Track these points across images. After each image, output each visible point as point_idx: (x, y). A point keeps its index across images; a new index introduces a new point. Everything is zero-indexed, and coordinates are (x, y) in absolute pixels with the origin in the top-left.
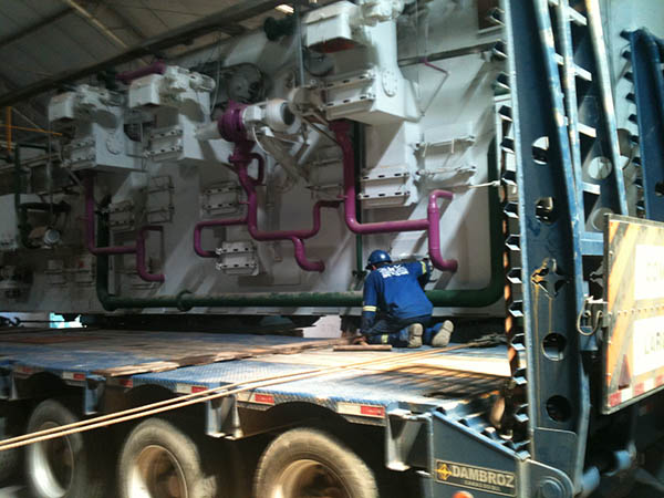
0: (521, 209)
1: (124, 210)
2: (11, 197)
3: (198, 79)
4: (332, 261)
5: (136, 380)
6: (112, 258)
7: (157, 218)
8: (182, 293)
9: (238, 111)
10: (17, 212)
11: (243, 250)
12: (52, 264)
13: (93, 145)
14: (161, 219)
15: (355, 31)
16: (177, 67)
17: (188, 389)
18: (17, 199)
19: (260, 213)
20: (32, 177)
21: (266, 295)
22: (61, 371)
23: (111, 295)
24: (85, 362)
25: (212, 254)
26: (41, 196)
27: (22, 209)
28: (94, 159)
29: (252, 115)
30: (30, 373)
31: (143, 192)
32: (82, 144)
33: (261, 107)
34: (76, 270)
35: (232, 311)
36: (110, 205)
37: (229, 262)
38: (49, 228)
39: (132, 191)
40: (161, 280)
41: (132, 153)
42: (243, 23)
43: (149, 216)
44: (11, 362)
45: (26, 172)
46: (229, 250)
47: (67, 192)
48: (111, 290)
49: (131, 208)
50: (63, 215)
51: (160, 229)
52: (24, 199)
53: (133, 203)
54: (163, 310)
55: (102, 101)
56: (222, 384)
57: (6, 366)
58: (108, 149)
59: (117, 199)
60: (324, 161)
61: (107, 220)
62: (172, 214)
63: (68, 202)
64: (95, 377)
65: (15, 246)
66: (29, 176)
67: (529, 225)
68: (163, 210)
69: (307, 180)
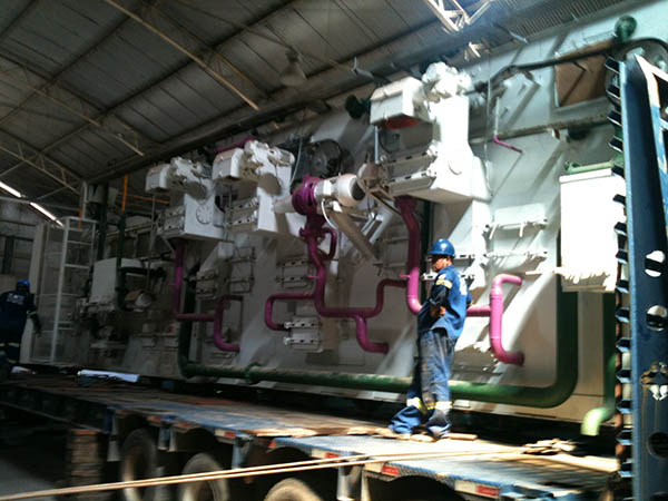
0: (633, 314)
1: (210, 279)
2: (114, 260)
3: (278, 154)
5: (279, 442)
6: (196, 325)
7: (237, 288)
8: (252, 365)
9: (311, 185)
10: (117, 275)
11: (309, 325)
12: (146, 328)
13: (184, 215)
14: (241, 289)
15: (418, 108)
16: (256, 142)
17: (322, 455)
18: (119, 263)
19: (327, 290)
20: (138, 244)
21: (327, 373)
22: (215, 428)
23: (191, 362)
24: (234, 422)
25: (281, 327)
26: (142, 261)
27: (122, 273)
28: (183, 228)
29: (322, 189)
30: (188, 428)
31: (228, 263)
32: (174, 213)
33: (333, 182)
34: (164, 334)
35: (297, 388)
36: (198, 273)
37: (297, 337)
38: (142, 292)
39: (218, 261)
40: (237, 350)
41: (219, 224)
42: (329, 102)
43: (232, 286)
44: (172, 417)
45: (134, 239)
46: (298, 325)
47: (164, 259)
48: (193, 357)
49: (215, 277)
50: (160, 280)
51: (241, 299)
52: (126, 263)
53: (217, 272)
54: (236, 381)
55: (195, 174)
56: (354, 454)
57: (168, 421)
58: (198, 219)
59: (204, 269)
60: (394, 239)
61: (194, 287)
62: (252, 285)
63: (165, 269)
64: (244, 436)
65: (112, 308)
66: (135, 242)
67: (640, 330)
68: (243, 281)
69: (377, 257)
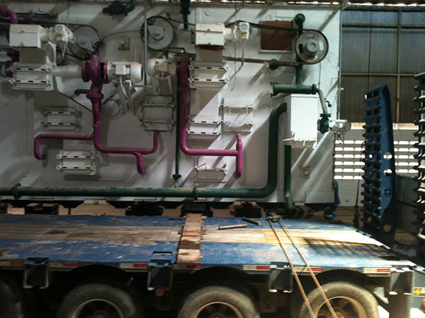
4: (151, 167)
9: (102, 64)
11: (84, 157)
29: (121, 70)
33: (126, 66)
37: (68, 165)
46: (69, 156)
60: (153, 105)
